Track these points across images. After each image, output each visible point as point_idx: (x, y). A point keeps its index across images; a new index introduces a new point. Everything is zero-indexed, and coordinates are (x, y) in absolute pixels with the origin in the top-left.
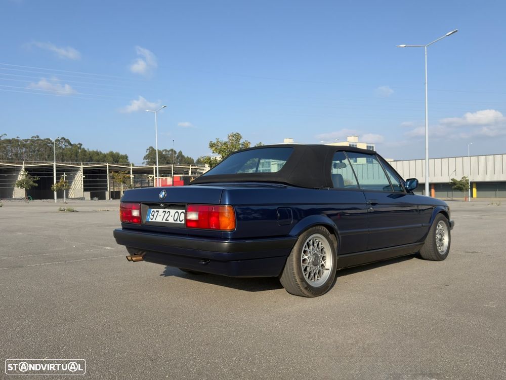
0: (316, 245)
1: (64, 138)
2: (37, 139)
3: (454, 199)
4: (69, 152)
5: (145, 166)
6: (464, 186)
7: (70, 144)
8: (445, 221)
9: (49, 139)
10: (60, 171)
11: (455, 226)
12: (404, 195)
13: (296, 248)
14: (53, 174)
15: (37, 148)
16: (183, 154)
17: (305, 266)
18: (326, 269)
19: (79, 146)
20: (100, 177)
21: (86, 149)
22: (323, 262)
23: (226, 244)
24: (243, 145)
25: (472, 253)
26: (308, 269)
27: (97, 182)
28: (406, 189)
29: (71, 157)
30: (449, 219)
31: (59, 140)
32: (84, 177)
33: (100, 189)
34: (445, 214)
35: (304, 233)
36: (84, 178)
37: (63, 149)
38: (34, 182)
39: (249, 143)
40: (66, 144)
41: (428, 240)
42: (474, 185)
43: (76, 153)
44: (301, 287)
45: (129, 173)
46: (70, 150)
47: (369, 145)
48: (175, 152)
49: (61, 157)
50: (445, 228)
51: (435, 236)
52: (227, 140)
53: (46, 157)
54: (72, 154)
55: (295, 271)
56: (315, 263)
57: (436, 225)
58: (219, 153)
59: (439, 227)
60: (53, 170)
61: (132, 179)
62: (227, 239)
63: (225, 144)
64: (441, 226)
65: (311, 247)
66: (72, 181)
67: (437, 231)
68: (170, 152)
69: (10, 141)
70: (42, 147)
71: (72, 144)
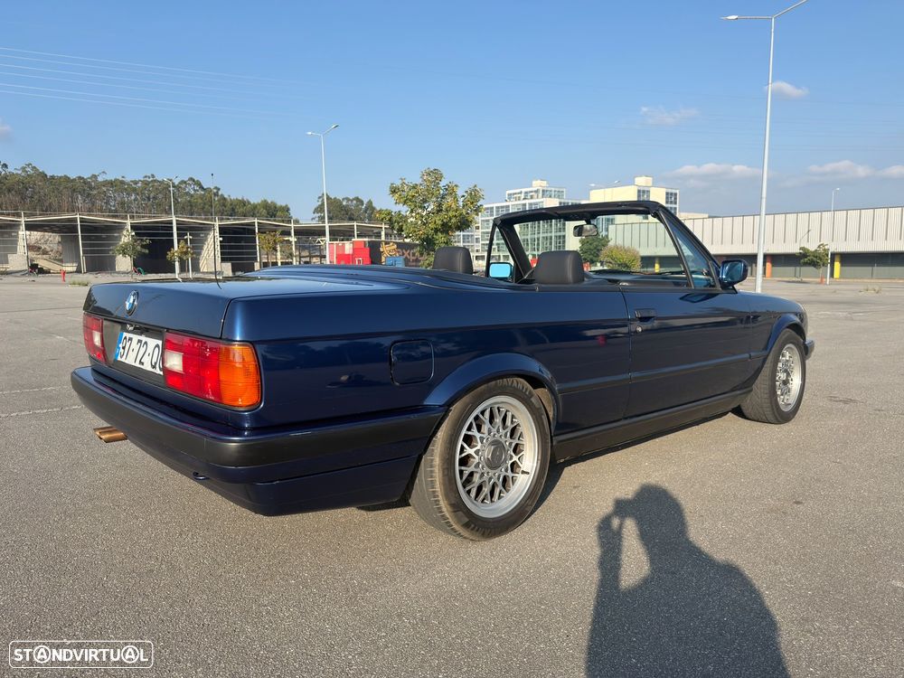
0: (498, 420)
1: (191, 179)
2: (151, 179)
3: (804, 279)
4: (200, 201)
5: (315, 223)
6: (821, 259)
7: (202, 188)
8: (797, 345)
9: (170, 181)
10: (183, 229)
11: (816, 349)
12: (718, 294)
13: (441, 435)
14: (172, 235)
15: (152, 195)
16: (374, 205)
17: (466, 473)
18: (523, 472)
19: (215, 191)
20: (247, 240)
21: (226, 196)
22: (515, 458)
23: (233, 444)
24: (446, 189)
25: (845, 402)
26: (476, 479)
27: (242, 247)
28: (721, 281)
29: (203, 208)
30: (804, 339)
31: (184, 182)
32: (221, 239)
33: (248, 259)
34: (799, 329)
35: (466, 399)
36: (221, 242)
37: (192, 196)
38: (143, 246)
39: (456, 186)
40: (197, 188)
41: (761, 385)
42: (837, 258)
43: (210, 202)
44: (452, 523)
45: (289, 234)
46: (202, 197)
47: (670, 191)
48: (362, 202)
49: (189, 208)
50: (797, 358)
51: (775, 376)
52: (419, 181)
54: (205, 204)
55: (438, 488)
56: (494, 463)
57: (780, 353)
58: (405, 203)
59: (783, 356)
60: (172, 227)
61: (293, 243)
62: (237, 430)
63: (414, 187)
64: (789, 355)
65: (485, 428)
66: (203, 246)
67: (780, 365)
68: (355, 202)
69: (111, 183)
70: (160, 193)
71: (205, 187)
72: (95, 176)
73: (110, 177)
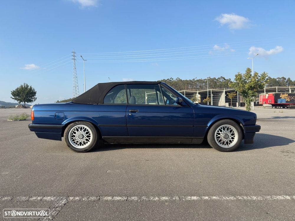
1: (222, 77)
2: (209, 78)
7: (225, 79)
9: (215, 78)
16: (291, 79)
19: (229, 80)
21: (232, 81)
22: (87, 138)
29: (225, 86)
31: (219, 78)
32: (226, 95)
33: (234, 101)
37: (221, 82)
40: (223, 80)
43: (227, 84)
46: (225, 82)
48: (285, 79)
53: (213, 86)
54: (225, 84)
66: (220, 98)
68: (282, 79)
69: (198, 81)
70: (212, 82)
71: (226, 79)
72: (194, 79)
73: (198, 79)
